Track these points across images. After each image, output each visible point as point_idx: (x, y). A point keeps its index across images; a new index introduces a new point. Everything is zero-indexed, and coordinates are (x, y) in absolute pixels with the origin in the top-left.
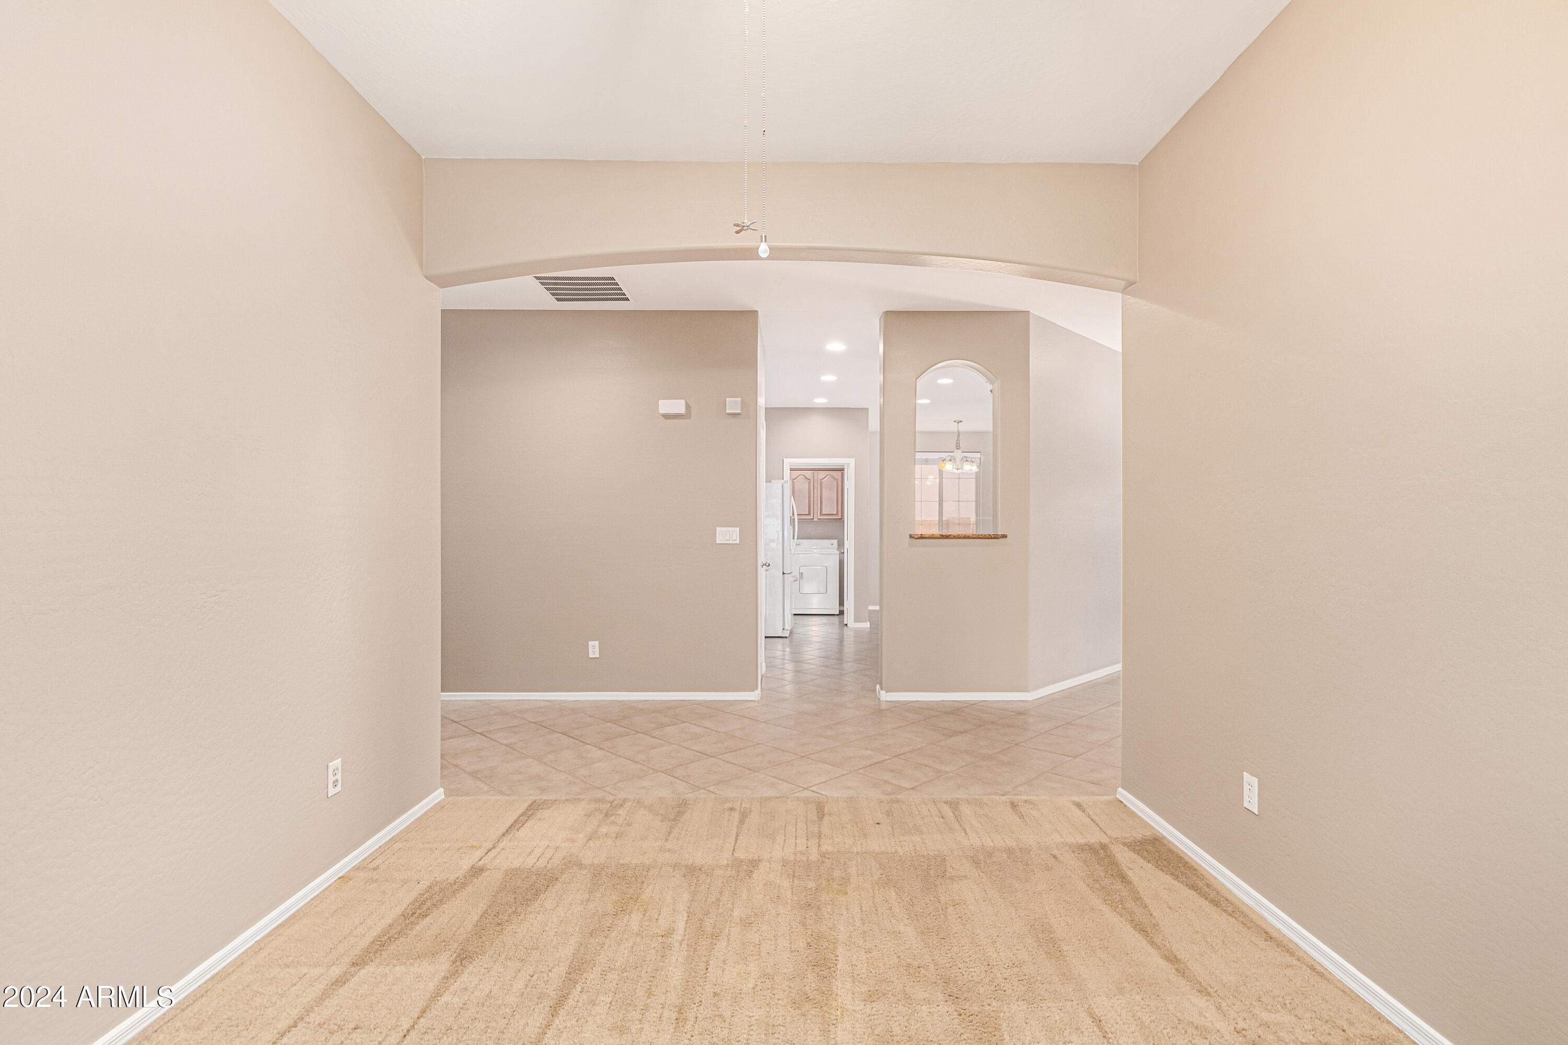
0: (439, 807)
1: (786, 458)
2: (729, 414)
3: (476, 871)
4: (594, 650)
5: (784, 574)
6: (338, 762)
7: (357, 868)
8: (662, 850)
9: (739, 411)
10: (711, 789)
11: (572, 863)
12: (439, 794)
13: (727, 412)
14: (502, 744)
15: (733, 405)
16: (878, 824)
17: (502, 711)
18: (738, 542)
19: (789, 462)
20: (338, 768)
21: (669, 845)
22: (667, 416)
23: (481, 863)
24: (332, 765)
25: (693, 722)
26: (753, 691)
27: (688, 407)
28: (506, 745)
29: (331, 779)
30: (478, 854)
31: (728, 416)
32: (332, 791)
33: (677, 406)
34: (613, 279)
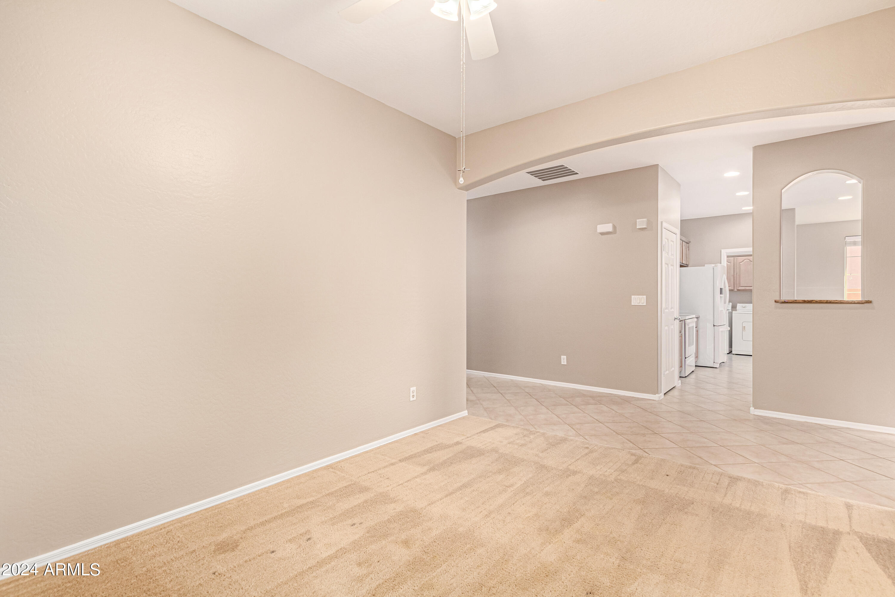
0: (463, 418)
1: (723, 249)
2: (640, 229)
3: (458, 443)
4: (564, 360)
5: (714, 326)
6: (414, 388)
7: (422, 432)
8: (537, 455)
9: (645, 227)
10: (586, 437)
11: (495, 450)
12: (465, 413)
13: (637, 228)
14: (506, 399)
15: (641, 223)
16: (667, 475)
17: (517, 385)
18: (645, 304)
19: (725, 253)
20: (414, 391)
21: (541, 455)
22: (602, 234)
23: (462, 441)
24: (412, 389)
25: (607, 405)
26: (655, 395)
27: (614, 227)
28: (507, 400)
29: (411, 394)
30: (463, 437)
31: (639, 230)
32: (412, 399)
33: (608, 228)
34: (563, 166)
